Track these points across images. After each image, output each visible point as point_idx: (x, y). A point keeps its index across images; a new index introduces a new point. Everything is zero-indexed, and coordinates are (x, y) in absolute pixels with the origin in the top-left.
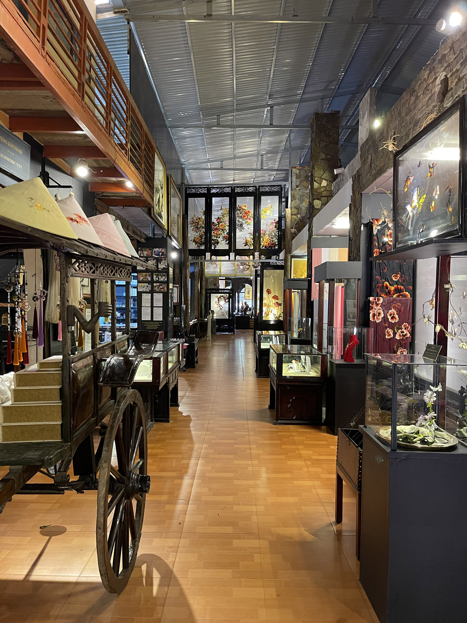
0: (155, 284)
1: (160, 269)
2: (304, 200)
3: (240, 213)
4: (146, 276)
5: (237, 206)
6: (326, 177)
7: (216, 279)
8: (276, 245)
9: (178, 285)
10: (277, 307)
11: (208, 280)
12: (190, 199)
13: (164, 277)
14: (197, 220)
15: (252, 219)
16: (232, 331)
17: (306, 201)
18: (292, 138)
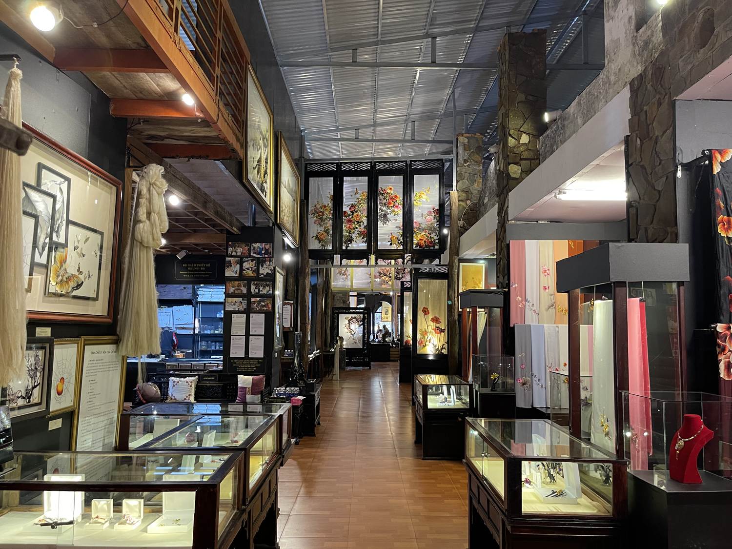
0: (253, 300)
1: (262, 276)
2: (476, 180)
3: (384, 199)
4: (239, 285)
5: (379, 189)
6: (528, 129)
7: (345, 295)
8: (435, 244)
9: (292, 302)
10: (439, 335)
11: (335, 296)
12: (311, 179)
13: (268, 288)
14: (321, 208)
15: (401, 207)
16: (368, 365)
17: (478, 182)
18: (456, 95)
